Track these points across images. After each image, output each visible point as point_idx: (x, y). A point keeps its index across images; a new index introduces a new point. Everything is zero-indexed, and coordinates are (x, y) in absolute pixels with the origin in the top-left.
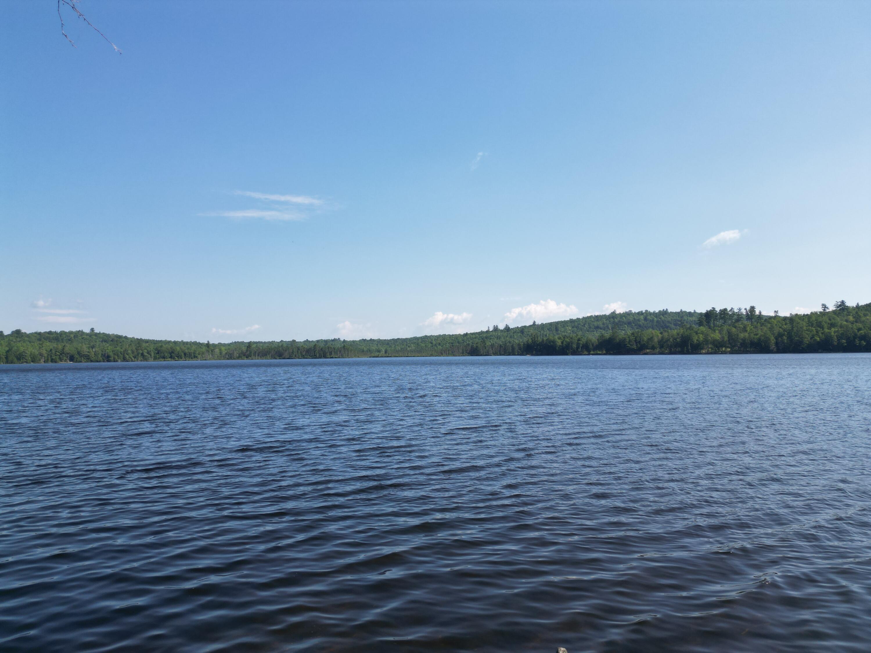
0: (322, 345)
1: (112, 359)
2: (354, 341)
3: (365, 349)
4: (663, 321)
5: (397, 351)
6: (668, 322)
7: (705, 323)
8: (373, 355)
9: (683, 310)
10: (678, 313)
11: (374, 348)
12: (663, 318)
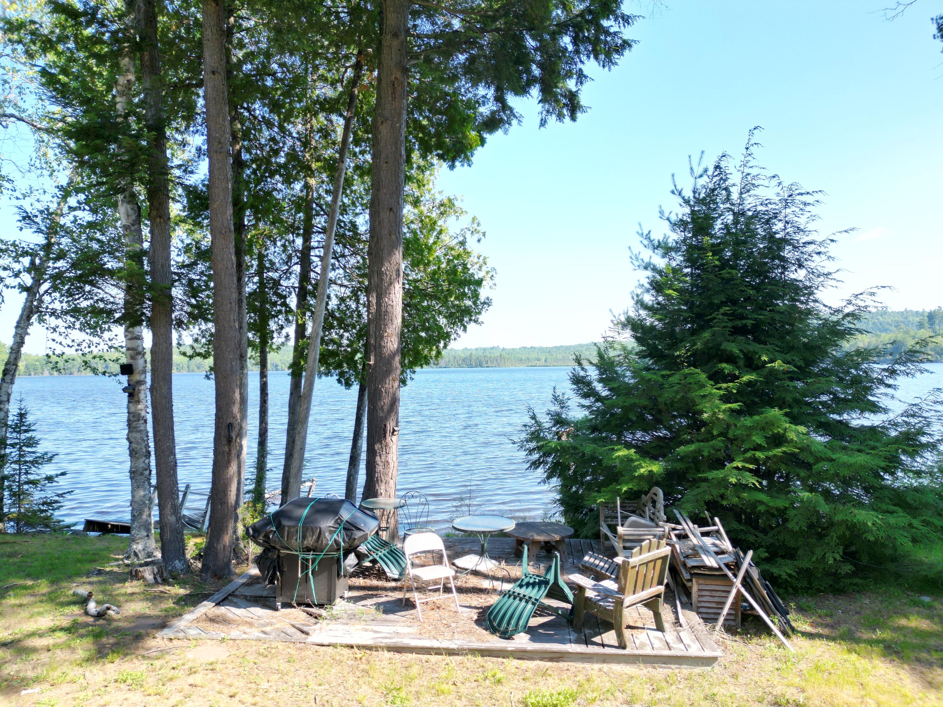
0: (480, 353)
1: (279, 368)
2: (513, 350)
3: (524, 358)
4: (881, 324)
5: (557, 360)
6: (888, 323)
7: (927, 325)
8: (530, 364)
9: (908, 309)
10: (902, 313)
11: (533, 356)
12: (881, 319)
